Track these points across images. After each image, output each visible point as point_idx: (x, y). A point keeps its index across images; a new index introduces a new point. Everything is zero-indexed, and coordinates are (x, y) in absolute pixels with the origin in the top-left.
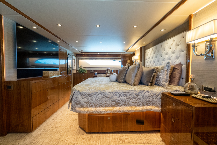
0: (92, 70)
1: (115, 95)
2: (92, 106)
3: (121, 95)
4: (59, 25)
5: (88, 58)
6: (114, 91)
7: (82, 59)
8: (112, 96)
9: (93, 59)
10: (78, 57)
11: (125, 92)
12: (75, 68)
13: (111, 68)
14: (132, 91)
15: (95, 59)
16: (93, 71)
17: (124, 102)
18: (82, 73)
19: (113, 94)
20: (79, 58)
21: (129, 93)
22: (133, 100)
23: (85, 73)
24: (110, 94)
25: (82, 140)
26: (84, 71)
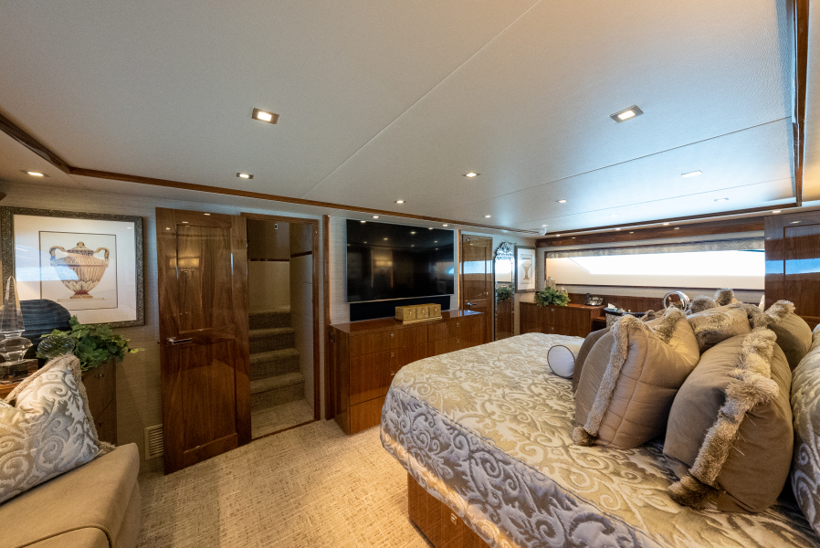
0: (592, 296)
1: (459, 445)
2: (402, 442)
3: (477, 455)
4: (471, 175)
5: (578, 250)
6: (458, 426)
7: (557, 255)
8: (447, 440)
9: (601, 252)
10: (542, 251)
11: (489, 452)
12: (532, 286)
13: (688, 292)
14: (520, 466)
15: (607, 251)
16: (598, 301)
17: (479, 491)
18: (546, 303)
19: (452, 437)
20: (546, 253)
21: (507, 467)
22: (517, 512)
23: (559, 307)
24: (447, 431)
25: (385, 525)
26: (558, 297)
